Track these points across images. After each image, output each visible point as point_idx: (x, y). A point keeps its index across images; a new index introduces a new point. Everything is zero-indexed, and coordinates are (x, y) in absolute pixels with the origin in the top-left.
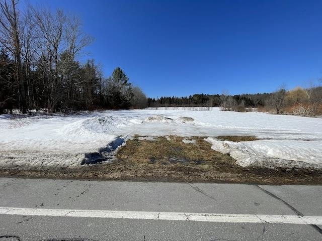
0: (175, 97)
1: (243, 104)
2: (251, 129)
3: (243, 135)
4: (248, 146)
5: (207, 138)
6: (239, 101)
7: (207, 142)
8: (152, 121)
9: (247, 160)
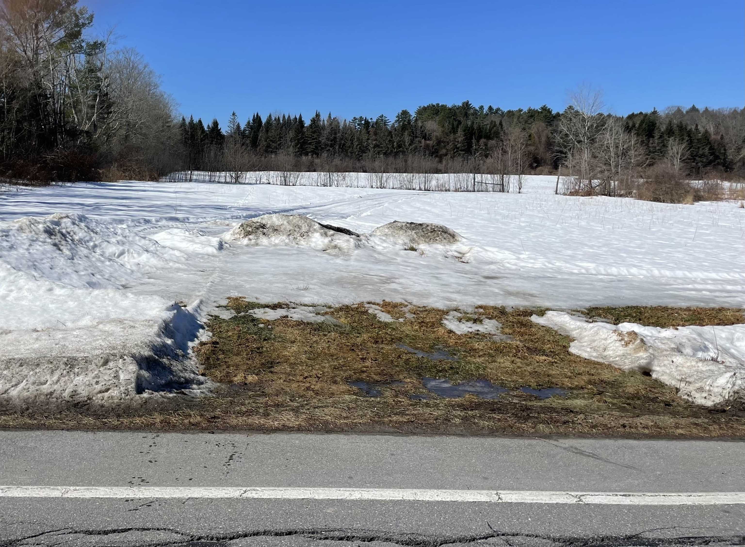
0: (324, 117)
1: (677, 163)
2: (728, 282)
3: (693, 304)
4: (720, 342)
5: (542, 313)
6: (655, 142)
7: (548, 330)
8: (264, 241)
9: (722, 381)
